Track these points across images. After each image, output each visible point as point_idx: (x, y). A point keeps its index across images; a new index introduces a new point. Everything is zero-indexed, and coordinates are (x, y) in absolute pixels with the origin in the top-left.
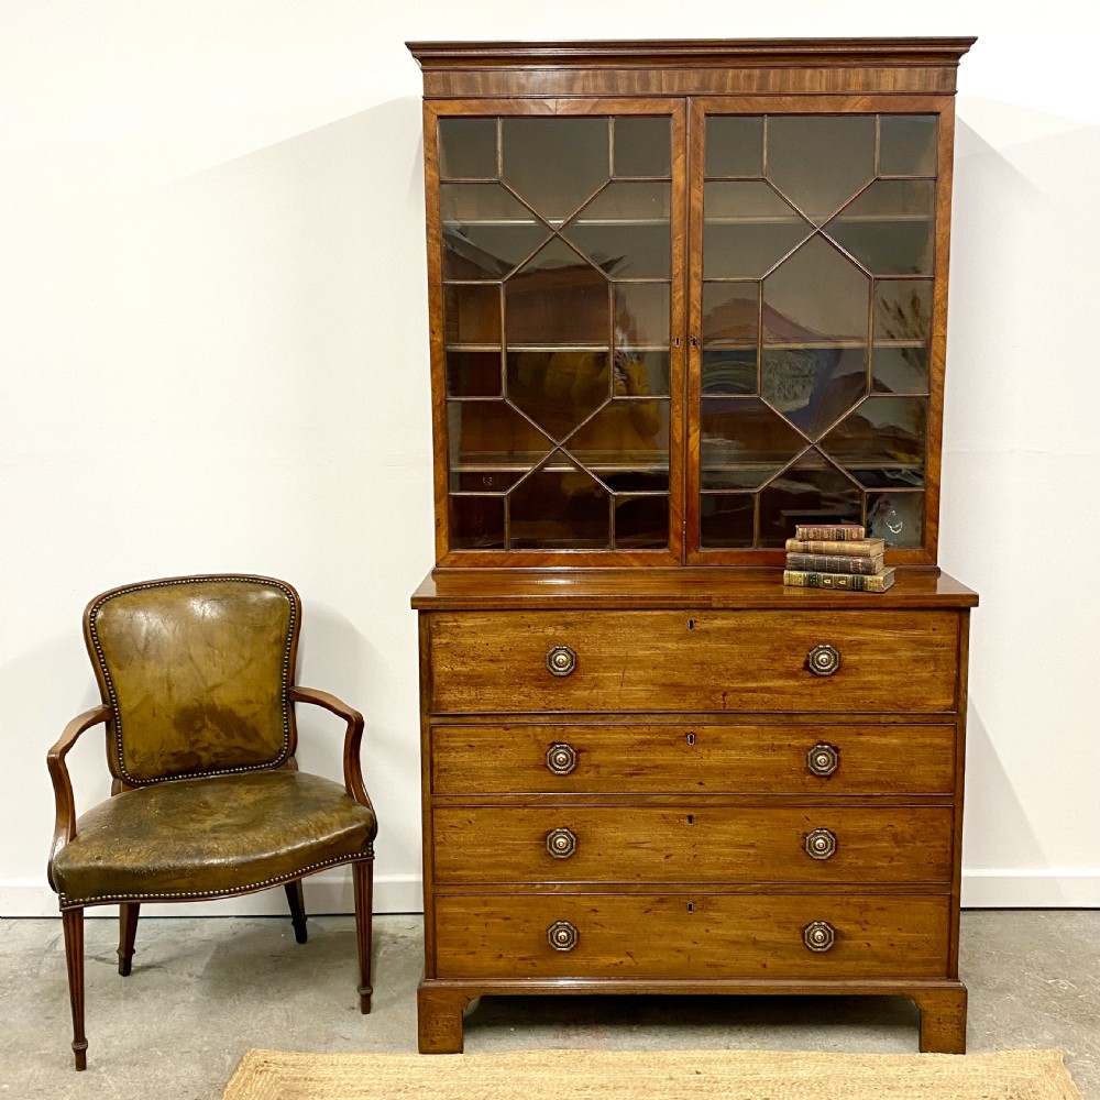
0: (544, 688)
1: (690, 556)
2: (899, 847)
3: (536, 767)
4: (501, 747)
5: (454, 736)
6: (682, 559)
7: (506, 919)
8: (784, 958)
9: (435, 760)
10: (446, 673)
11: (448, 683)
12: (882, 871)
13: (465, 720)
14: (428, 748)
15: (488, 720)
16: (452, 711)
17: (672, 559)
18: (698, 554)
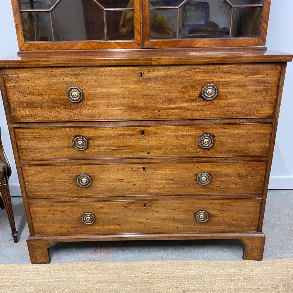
0: (68, 109)
1: (145, 43)
2: (240, 179)
3: (68, 147)
4: (50, 138)
5: (26, 133)
6: (141, 45)
7: (63, 212)
8: (186, 225)
9: (19, 144)
10: (16, 102)
11: (18, 107)
12: (232, 189)
13: (30, 125)
14: (14, 139)
15: (42, 125)
16: (22, 120)
17: (136, 45)
18: (149, 42)
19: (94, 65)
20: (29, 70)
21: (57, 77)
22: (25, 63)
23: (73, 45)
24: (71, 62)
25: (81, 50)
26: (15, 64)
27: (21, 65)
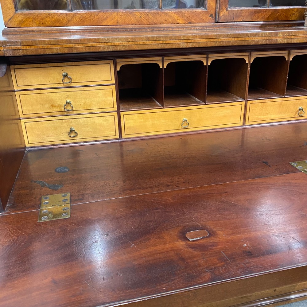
1: (221, 14)
6: (216, 17)
17: (208, 16)
18: (227, 12)
19: (182, 46)
23: (105, 17)
25: (119, 26)
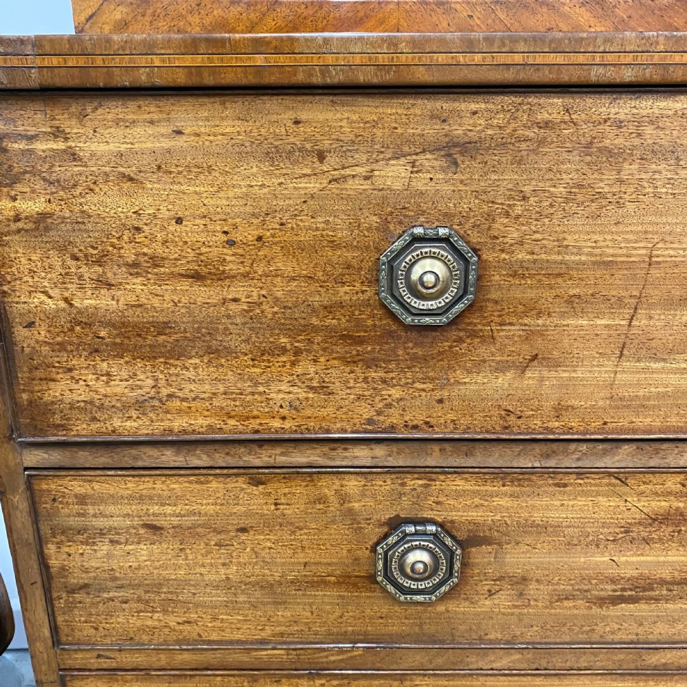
0: (371, 363)
3: (346, 581)
4: (243, 530)
5: (102, 500)
9: (54, 563)
10: (51, 318)
11: (62, 346)
13: (127, 457)
14: (28, 534)
15: (200, 459)
16: (82, 429)
19: (596, 75)
20: (151, 108)
21: (332, 160)
22: (126, 61)
24: (441, 58)
26: (55, 61)
27: (93, 73)
